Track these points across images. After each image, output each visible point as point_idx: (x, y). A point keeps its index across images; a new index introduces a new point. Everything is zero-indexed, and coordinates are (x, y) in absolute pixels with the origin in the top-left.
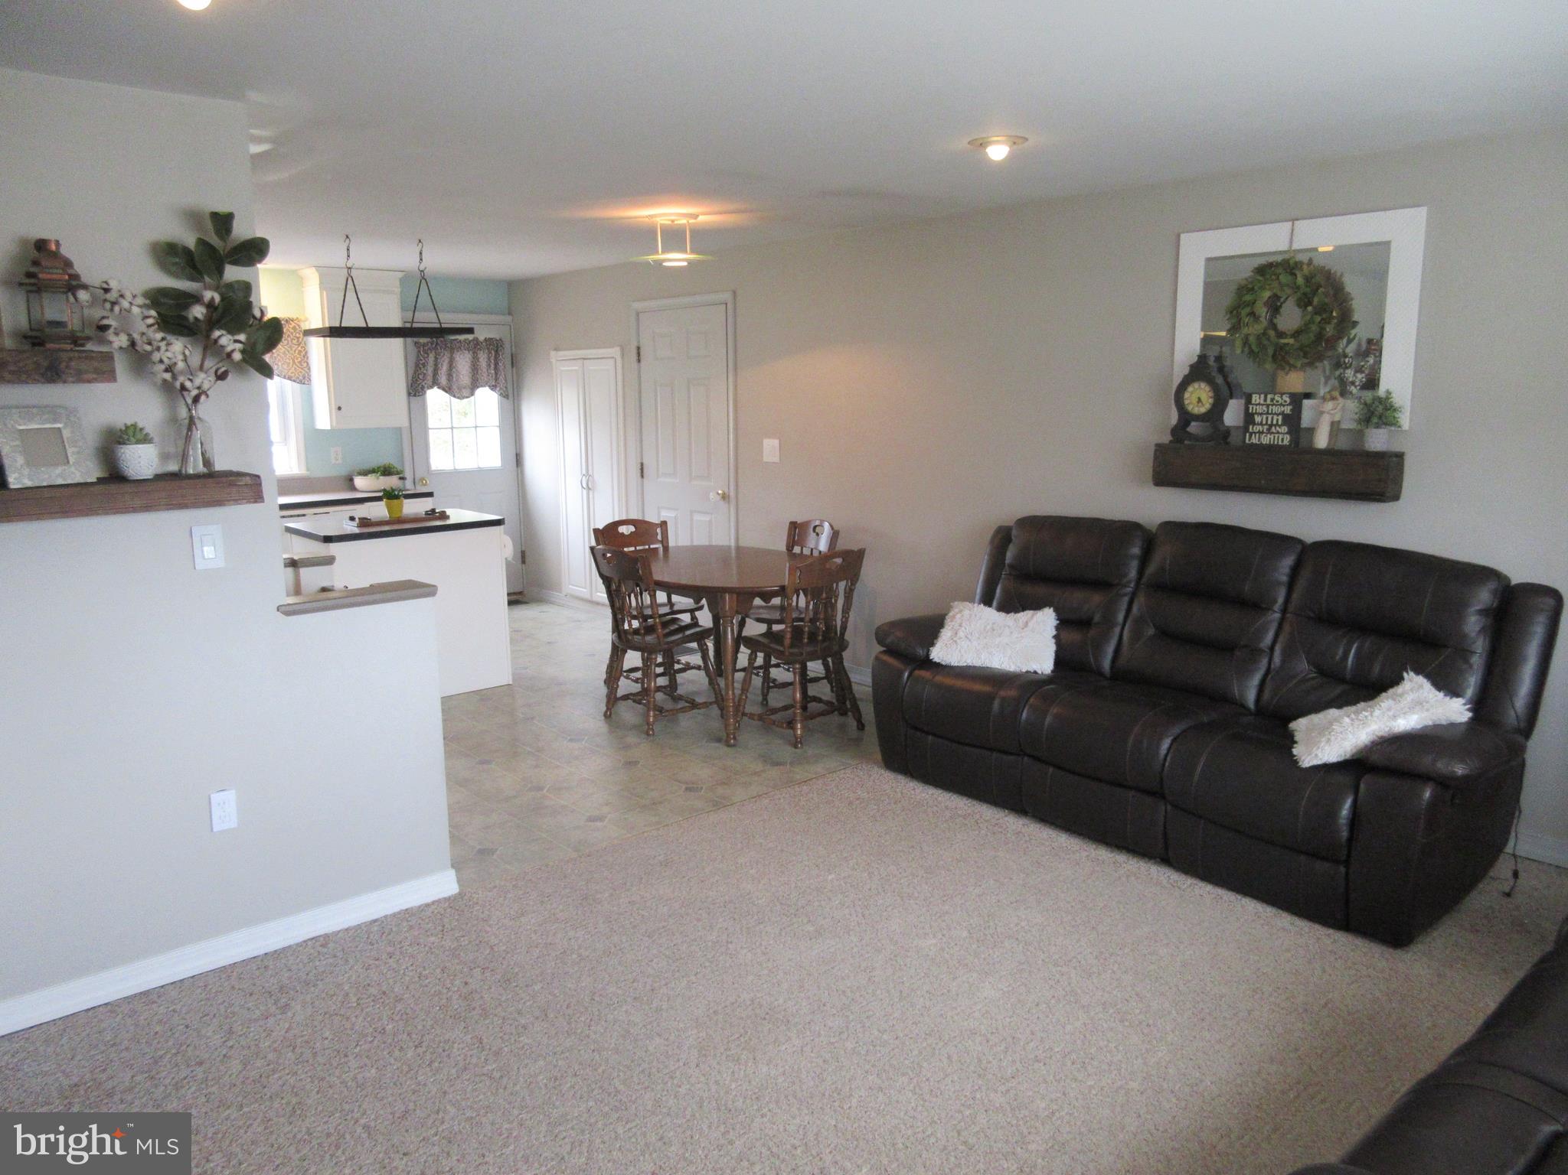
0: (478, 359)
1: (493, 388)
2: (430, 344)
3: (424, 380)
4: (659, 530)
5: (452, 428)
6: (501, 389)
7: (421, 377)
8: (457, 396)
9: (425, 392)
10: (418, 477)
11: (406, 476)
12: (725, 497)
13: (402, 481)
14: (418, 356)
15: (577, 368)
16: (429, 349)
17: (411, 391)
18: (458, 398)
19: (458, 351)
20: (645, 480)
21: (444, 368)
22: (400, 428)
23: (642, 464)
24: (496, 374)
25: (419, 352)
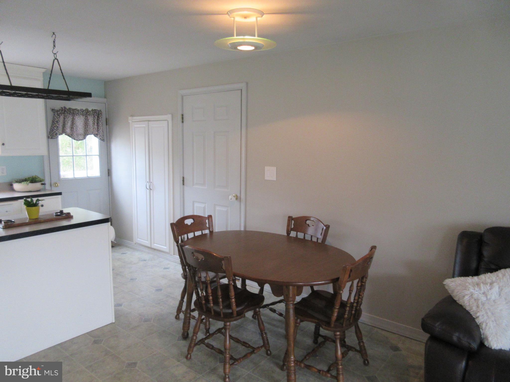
0: (88, 120)
1: (96, 135)
2: (61, 111)
3: (57, 130)
4: (207, 221)
5: (73, 156)
6: (100, 136)
7: (55, 128)
8: (76, 139)
9: (58, 137)
10: (52, 183)
11: (46, 183)
12: (237, 198)
13: (43, 185)
14: (54, 117)
15: (144, 126)
16: (60, 113)
17: (49, 136)
18: (77, 140)
19: (77, 115)
20: (185, 187)
21: (69, 124)
22: (43, 156)
23: (183, 178)
24: (98, 128)
25: (54, 115)
